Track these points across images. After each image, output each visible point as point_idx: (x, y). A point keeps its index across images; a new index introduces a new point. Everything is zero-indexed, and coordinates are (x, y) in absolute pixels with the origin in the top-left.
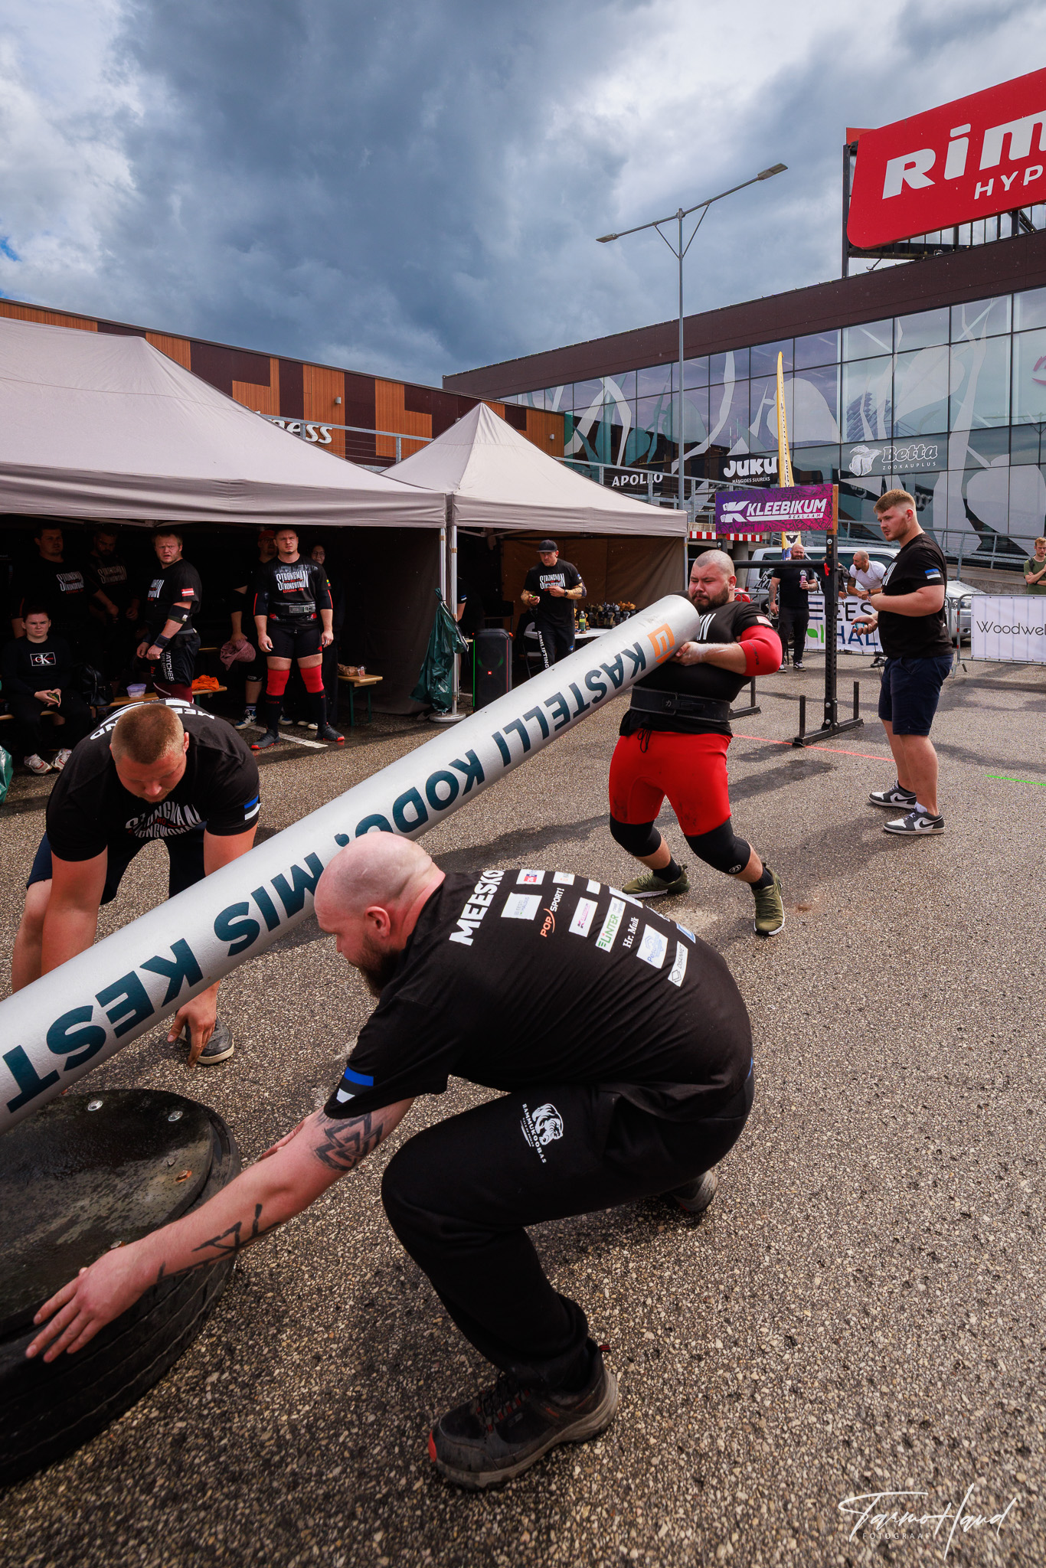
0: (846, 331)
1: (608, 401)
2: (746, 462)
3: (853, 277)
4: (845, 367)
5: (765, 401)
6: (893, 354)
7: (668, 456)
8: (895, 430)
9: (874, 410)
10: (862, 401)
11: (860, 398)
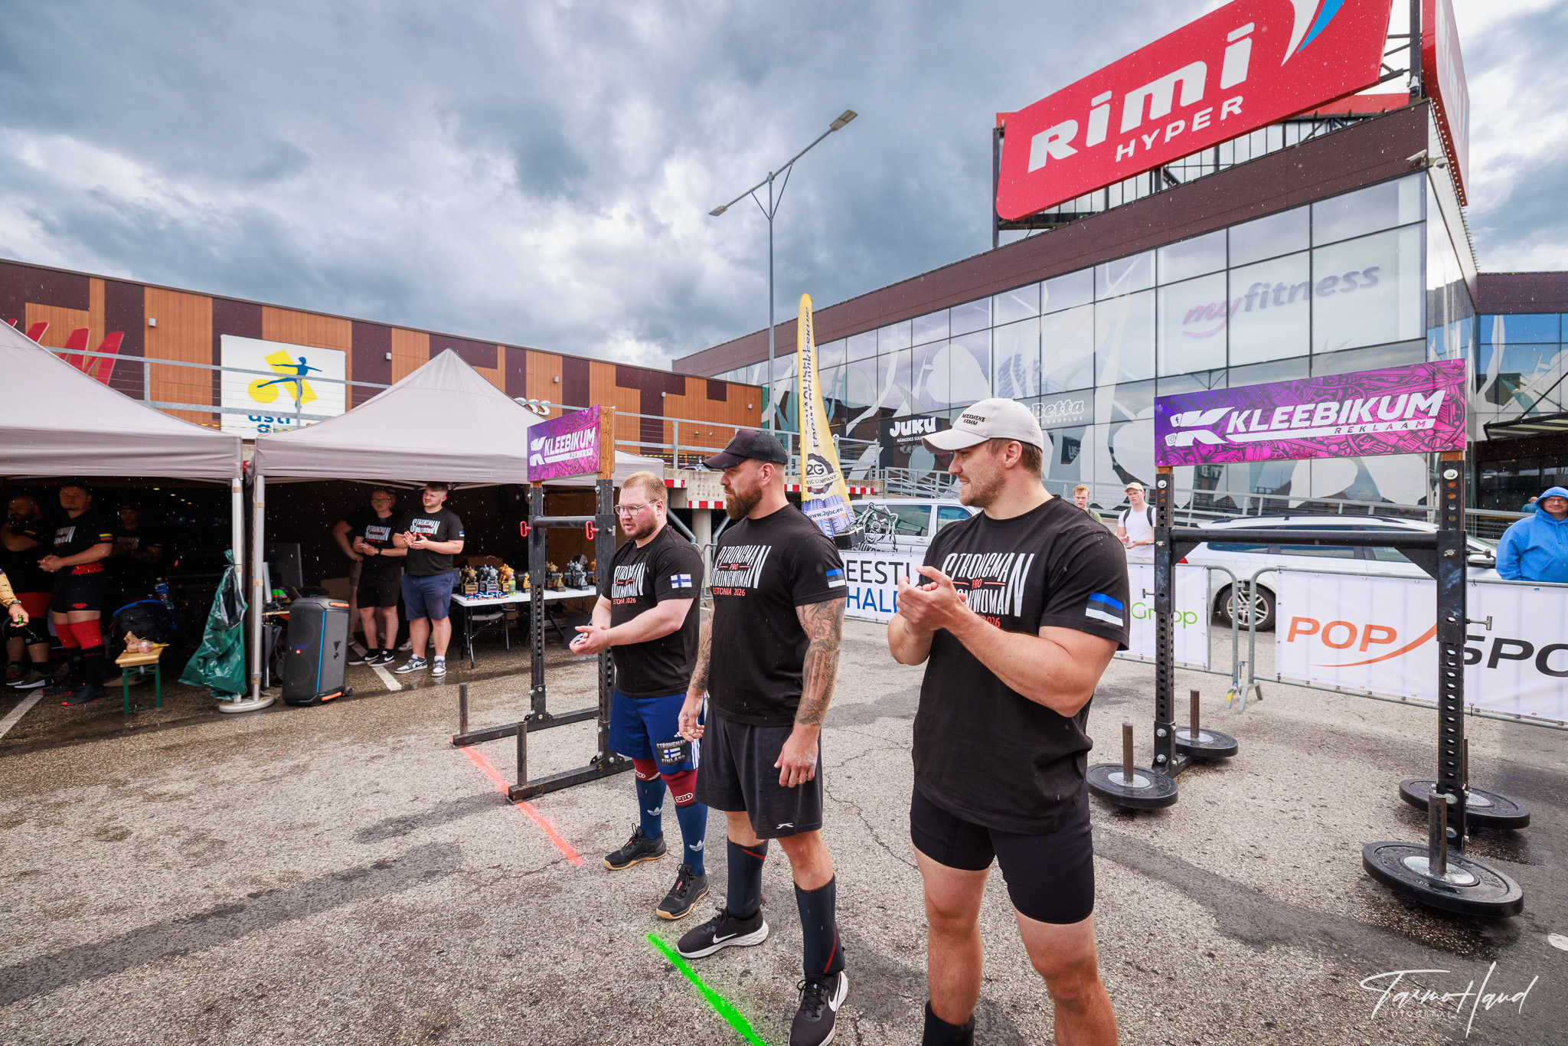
0: (997, 298)
2: (909, 423)
3: (1002, 248)
4: (997, 330)
5: (925, 367)
6: (1040, 316)
7: (845, 420)
8: (1043, 388)
9: (1023, 370)
10: (1012, 362)
11: (1010, 359)
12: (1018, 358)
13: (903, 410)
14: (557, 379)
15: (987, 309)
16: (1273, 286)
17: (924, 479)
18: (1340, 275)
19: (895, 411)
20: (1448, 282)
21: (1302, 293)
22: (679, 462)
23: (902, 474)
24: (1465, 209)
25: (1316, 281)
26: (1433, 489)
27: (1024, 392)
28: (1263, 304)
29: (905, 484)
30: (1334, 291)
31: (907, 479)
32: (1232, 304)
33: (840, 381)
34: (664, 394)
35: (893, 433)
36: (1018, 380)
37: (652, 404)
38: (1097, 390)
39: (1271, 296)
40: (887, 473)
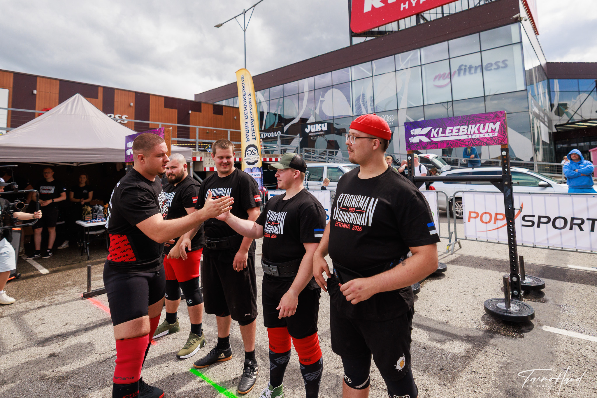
0: (353, 67)
1: (258, 102)
2: (314, 126)
3: (354, 45)
4: (353, 83)
5: (321, 99)
6: (372, 76)
7: (283, 124)
8: (375, 109)
9: (366, 101)
10: (361, 97)
11: (360, 96)
12: (363, 95)
13: (312, 120)
14: (132, 104)
15: (349, 72)
16: (468, 66)
17: (322, 153)
18: (493, 63)
19: (307, 119)
20: (534, 66)
21: (479, 70)
22: (199, 148)
23: (312, 151)
24: (538, 36)
25: (484, 65)
26: (536, 153)
27: (367, 111)
28: (465, 73)
29: (313, 156)
30: (491, 69)
31: (314, 153)
32: (452, 73)
33: (281, 105)
34: (190, 112)
35: (307, 131)
36: (364, 106)
37: (184, 118)
38: (399, 110)
39: (468, 70)
40: (304, 151)
